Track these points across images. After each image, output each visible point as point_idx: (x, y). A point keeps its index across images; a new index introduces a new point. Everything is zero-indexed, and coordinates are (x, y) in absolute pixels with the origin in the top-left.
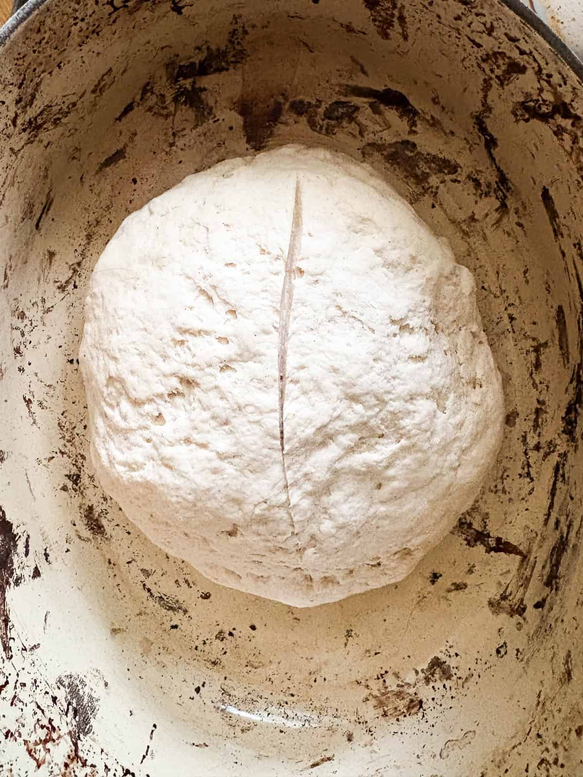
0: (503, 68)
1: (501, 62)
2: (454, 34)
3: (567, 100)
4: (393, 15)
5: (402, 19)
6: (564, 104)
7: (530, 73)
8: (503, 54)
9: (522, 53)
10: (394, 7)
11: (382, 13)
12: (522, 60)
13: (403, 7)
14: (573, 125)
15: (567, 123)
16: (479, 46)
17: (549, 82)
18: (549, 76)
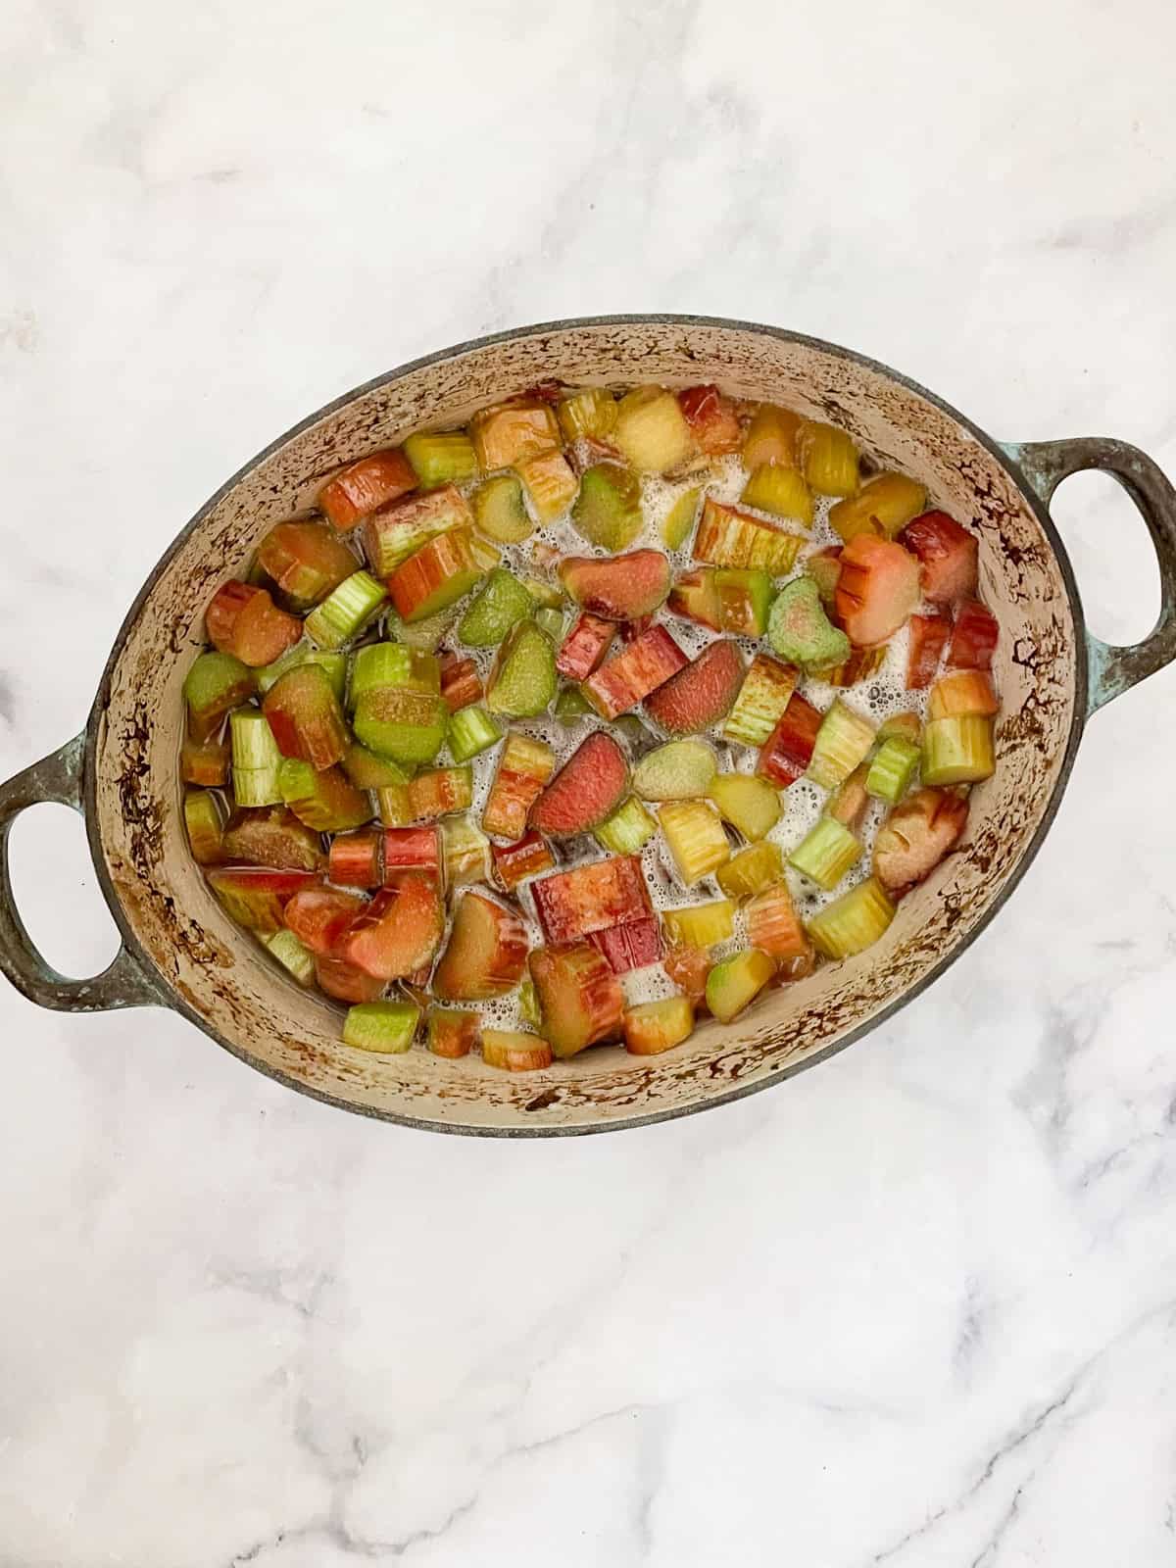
0: (985, 855)
1: (990, 849)
2: (1008, 800)
3: (964, 915)
4: (1015, 738)
5: (1013, 748)
6: (960, 914)
7: (983, 877)
8: (995, 849)
9: (999, 863)
10: (1023, 738)
11: (1015, 728)
12: (993, 867)
13: (1024, 745)
14: (943, 929)
15: (943, 923)
16: (1000, 827)
17: (977, 894)
18: (982, 893)
